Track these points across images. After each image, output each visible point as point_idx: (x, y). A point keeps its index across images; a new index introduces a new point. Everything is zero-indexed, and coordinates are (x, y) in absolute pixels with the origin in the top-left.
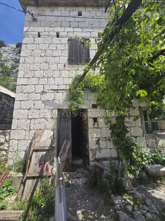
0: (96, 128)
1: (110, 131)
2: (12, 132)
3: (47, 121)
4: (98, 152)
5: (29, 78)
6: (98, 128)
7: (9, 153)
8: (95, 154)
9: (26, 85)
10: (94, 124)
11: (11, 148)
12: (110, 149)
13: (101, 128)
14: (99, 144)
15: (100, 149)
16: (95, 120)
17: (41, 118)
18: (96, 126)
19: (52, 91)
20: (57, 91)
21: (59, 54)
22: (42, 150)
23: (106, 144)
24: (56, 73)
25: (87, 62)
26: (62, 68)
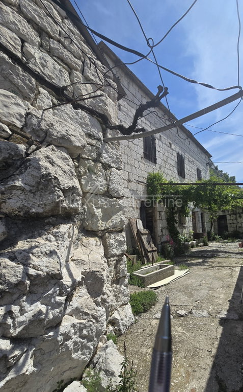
1: (167, 223)
3: (134, 210)
6: (161, 220)
8: (161, 239)
10: (160, 217)
12: (167, 235)
13: (163, 220)
14: (162, 232)
15: (163, 235)
16: (160, 212)
19: (135, 181)
20: (138, 182)
21: (138, 143)
22: (145, 234)
23: (166, 232)
24: (136, 162)
25: (155, 161)
26: (140, 159)
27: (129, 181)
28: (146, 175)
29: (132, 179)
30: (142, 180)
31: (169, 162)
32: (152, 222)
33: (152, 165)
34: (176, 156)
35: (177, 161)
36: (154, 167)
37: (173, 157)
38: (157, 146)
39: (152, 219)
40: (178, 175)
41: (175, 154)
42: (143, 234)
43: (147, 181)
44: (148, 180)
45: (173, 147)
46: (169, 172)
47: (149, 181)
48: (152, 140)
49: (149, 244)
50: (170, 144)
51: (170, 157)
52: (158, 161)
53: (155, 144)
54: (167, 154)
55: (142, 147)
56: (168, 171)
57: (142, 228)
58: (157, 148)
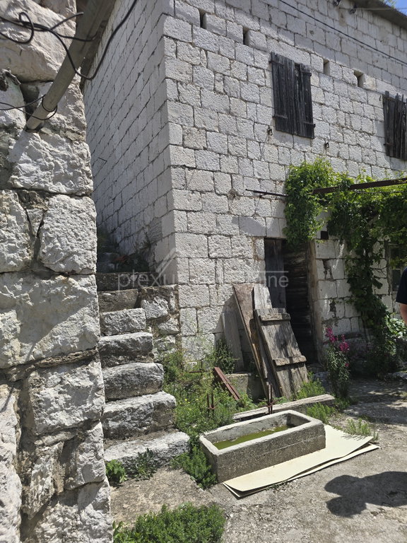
0: (328, 279)
1: (348, 286)
2: (181, 289)
3: (248, 264)
4: (333, 326)
5: (198, 150)
6: (332, 279)
7: (183, 338)
8: (329, 330)
9: (193, 168)
10: (326, 273)
11: (184, 328)
12: (350, 318)
13: (335, 280)
14: (335, 311)
15: (336, 319)
16: (325, 261)
17: (236, 257)
18: (328, 276)
19: (251, 194)
20: (261, 195)
21: (256, 98)
22: (274, 322)
23: (344, 310)
24: (253, 146)
25: (309, 132)
26: (264, 135)
27: (233, 195)
28: (282, 174)
29: (240, 189)
30: (270, 187)
31: (356, 125)
32: (306, 286)
33: (301, 144)
34: (379, 104)
35: (381, 117)
36: (307, 148)
37: (368, 110)
38: (313, 91)
39: (306, 279)
40: (388, 154)
41: (376, 100)
42: (266, 323)
43: (286, 186)
44: (287, 183)
45: (368, 81)
46: (356, 153)
47: (290, 187)
48: (299, 79)
49: (283, 345)
50: (359, 76)
51: (359, 110)
52: (320, 129)
53: (309, 86)
54: (347, 105)
55: (271, 104)
56: (352, 149)
57: (269, 306)
58: (316, 95)
